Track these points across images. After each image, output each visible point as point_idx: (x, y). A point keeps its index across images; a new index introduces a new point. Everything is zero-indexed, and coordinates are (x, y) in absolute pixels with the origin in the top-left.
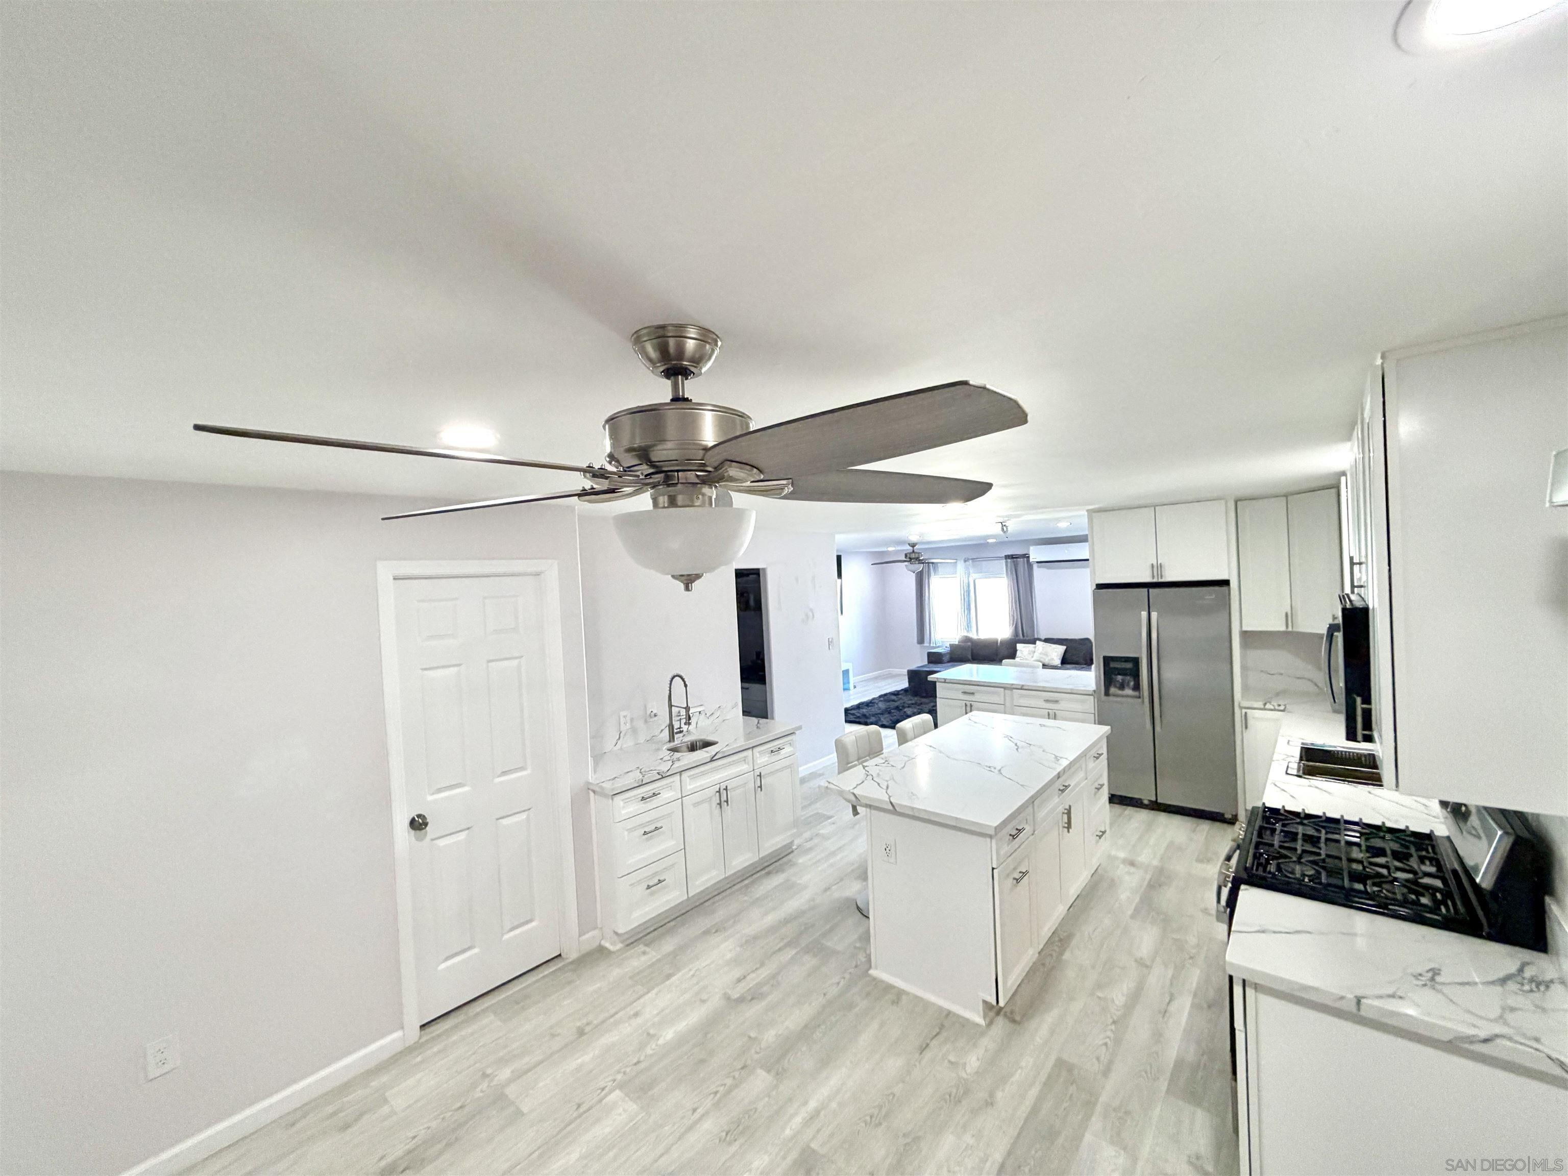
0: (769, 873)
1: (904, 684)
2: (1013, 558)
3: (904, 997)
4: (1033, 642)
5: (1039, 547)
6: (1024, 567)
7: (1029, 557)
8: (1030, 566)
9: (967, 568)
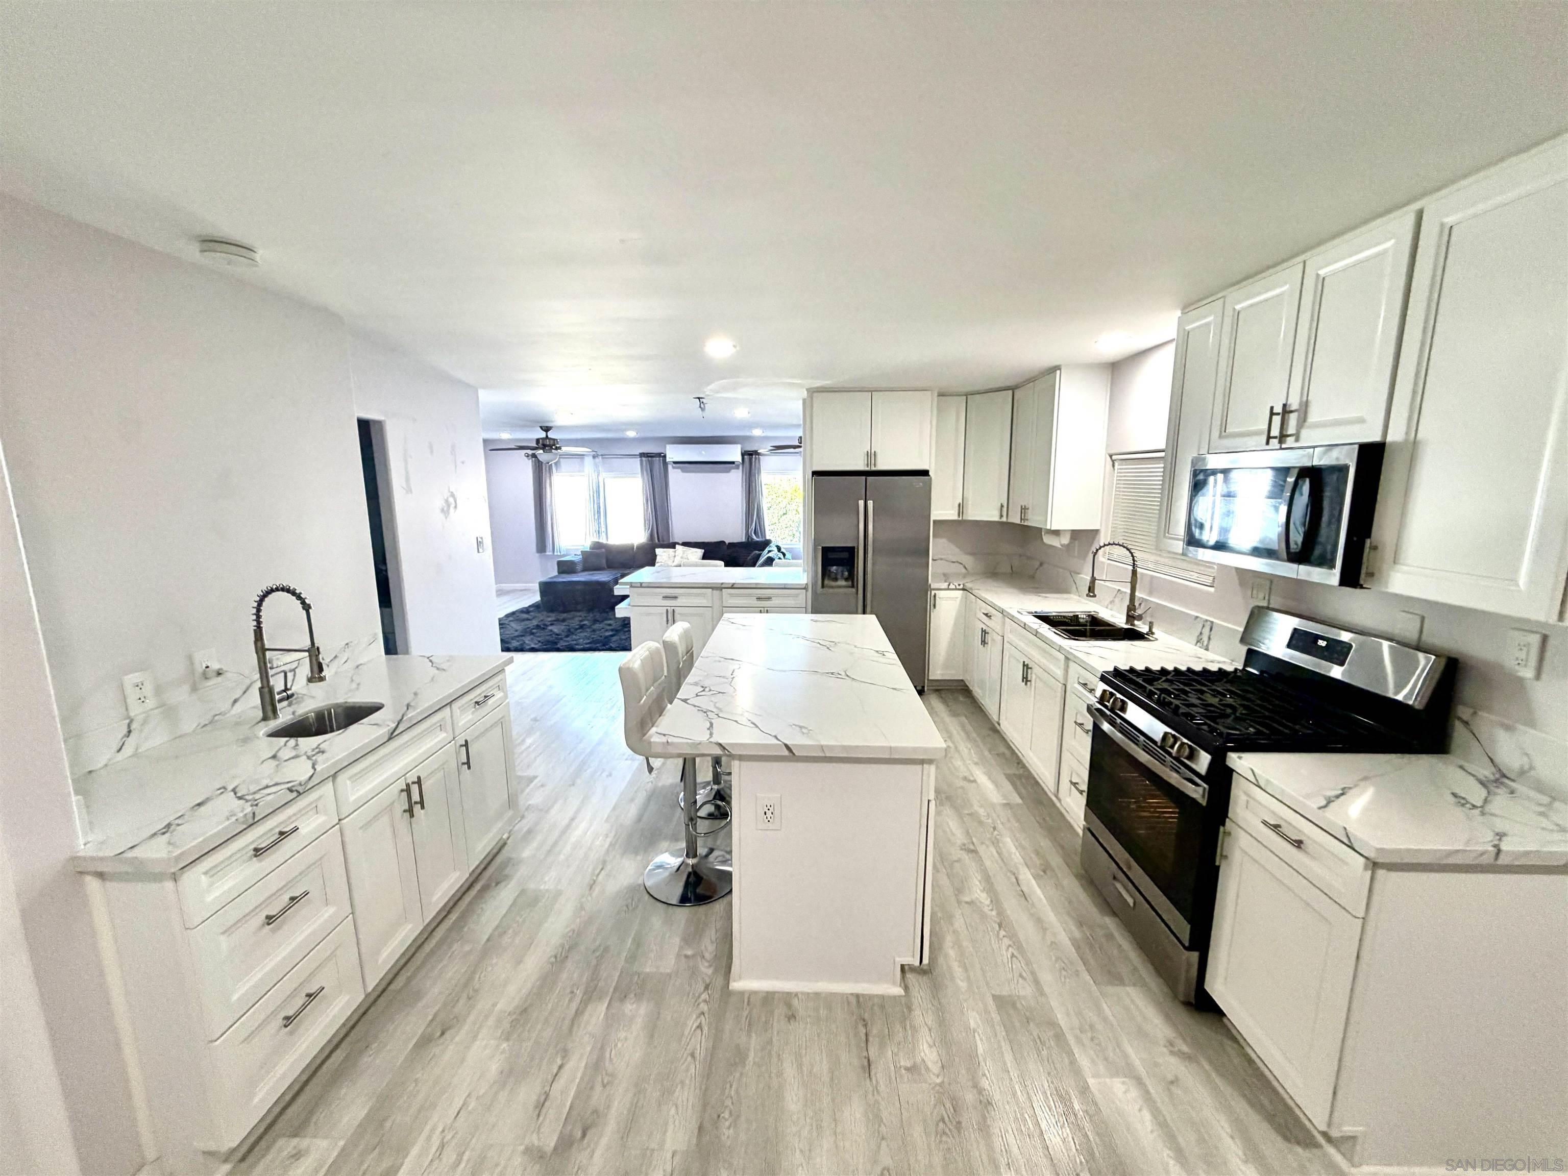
0: (486, 888)
1: (537, 598)
2: (648, 457)
3: (795, 1002)
4: (673, 546)
5: (675, 445)
6: (660, 466)
7: (665, 456)
8: (665, 464)
9: (596, 466)
